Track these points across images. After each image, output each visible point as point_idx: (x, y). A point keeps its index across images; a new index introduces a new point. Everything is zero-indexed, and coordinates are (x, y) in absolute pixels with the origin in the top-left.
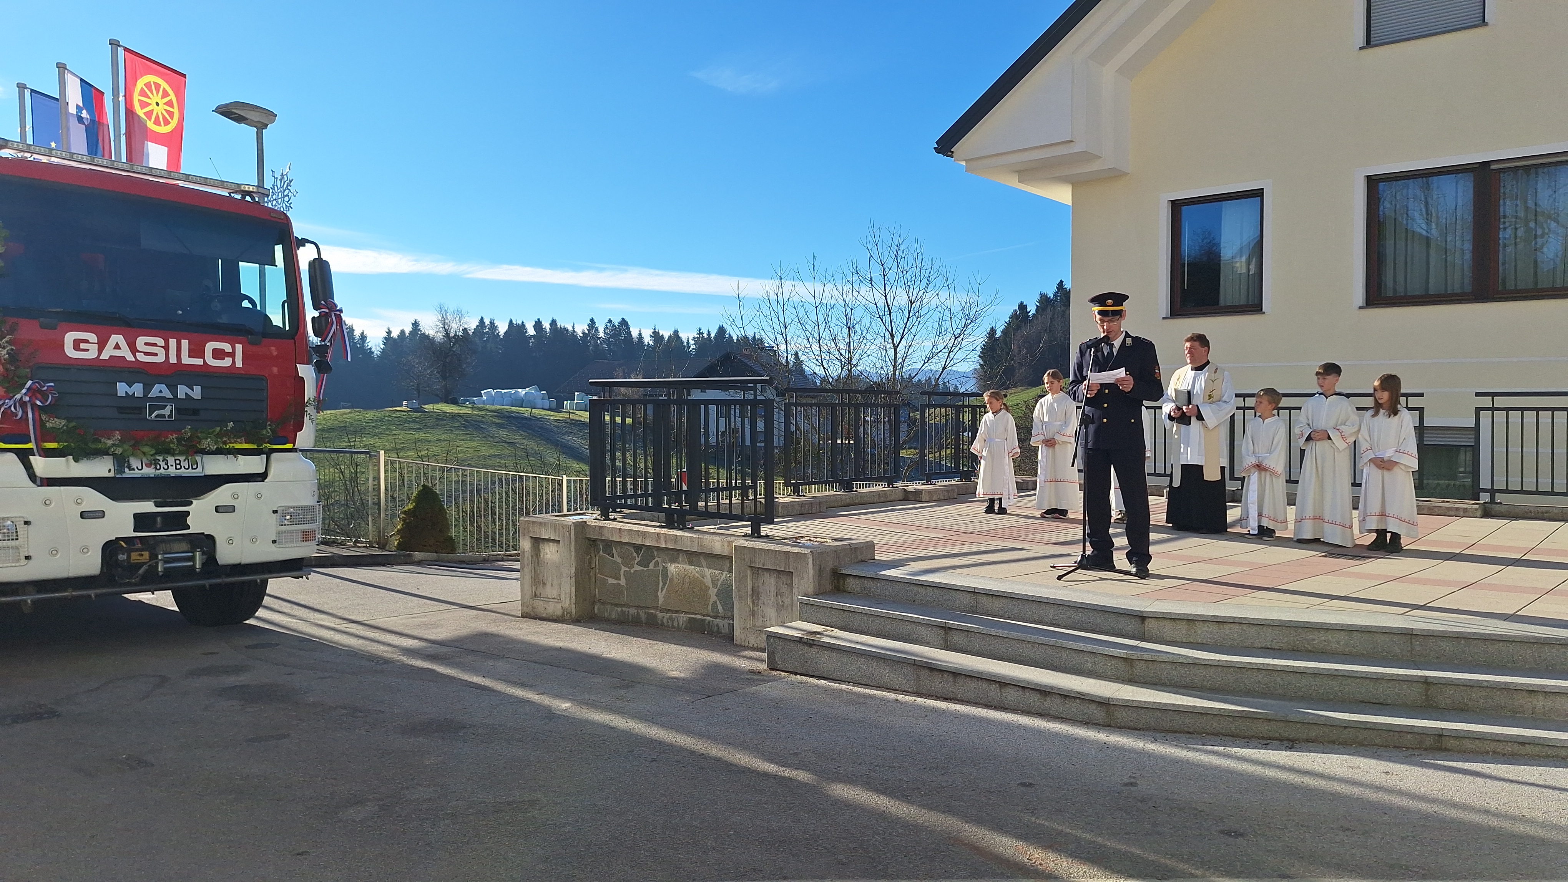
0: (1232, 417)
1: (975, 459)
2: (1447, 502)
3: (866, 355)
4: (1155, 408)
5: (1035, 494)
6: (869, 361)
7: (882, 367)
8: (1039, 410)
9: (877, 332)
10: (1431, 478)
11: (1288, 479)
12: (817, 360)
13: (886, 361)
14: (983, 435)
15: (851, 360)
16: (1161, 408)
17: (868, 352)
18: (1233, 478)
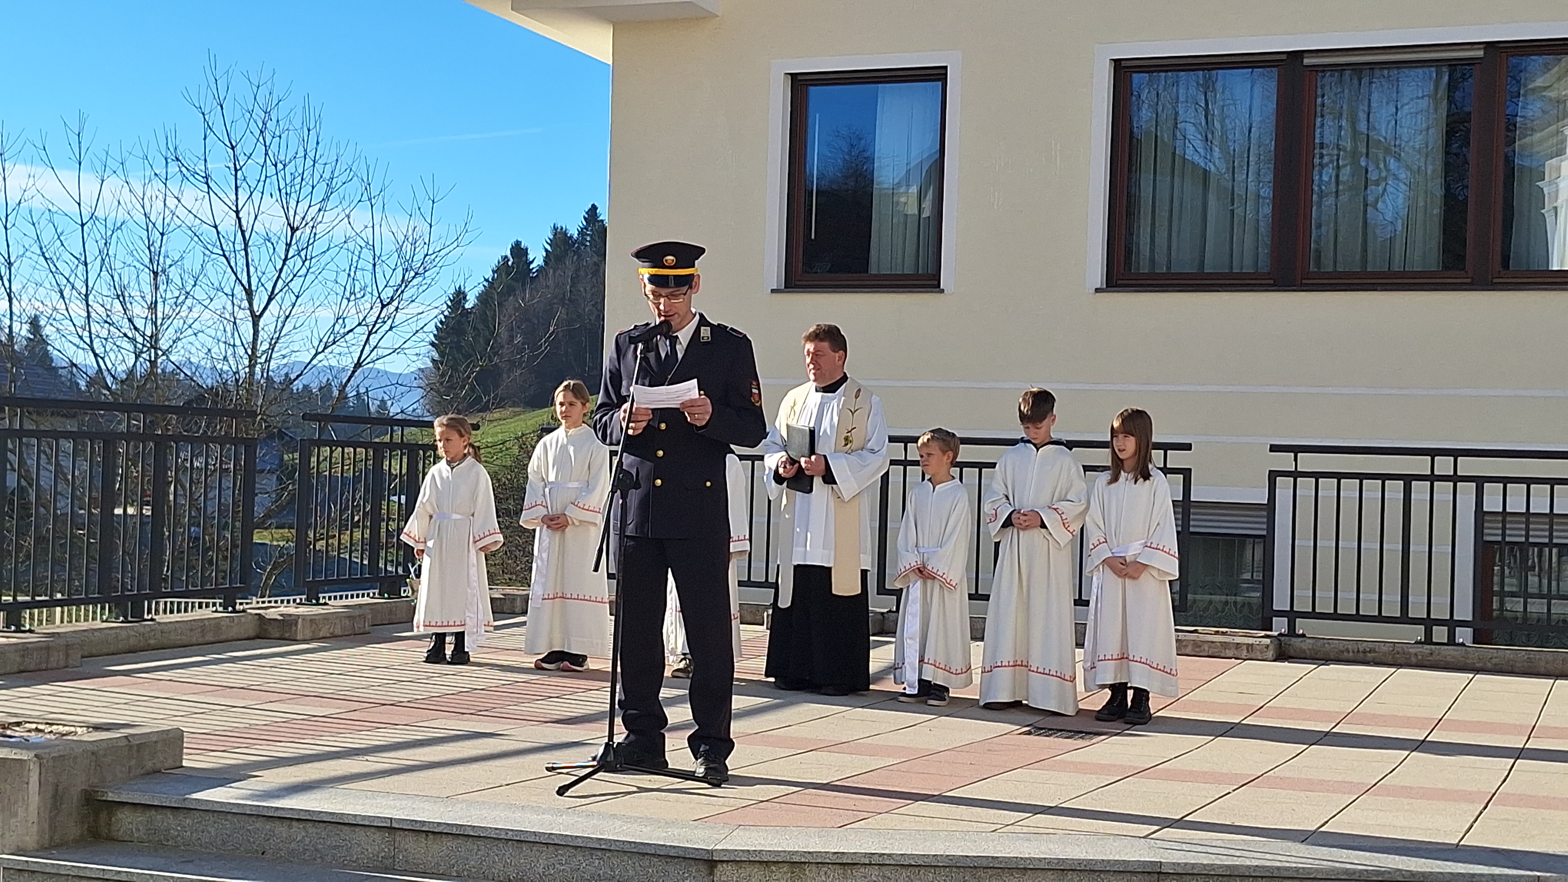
0: (885, 478)
1: (409, 555)
2: (1223, 633)
3: (190, 331)
4: (753, 458)
5: (524, 623)
6: (196, 343)
7: (225, 358)
8: (539, 459)
9: (216, 284)
10: (1200, 590)
11: (974, 592)
12: (81, 337)
13: (234, 346)
14: (428, 504)
15: (157, 341)
16: (761, 458)
17: (196, 326)
18: (882, 590)
